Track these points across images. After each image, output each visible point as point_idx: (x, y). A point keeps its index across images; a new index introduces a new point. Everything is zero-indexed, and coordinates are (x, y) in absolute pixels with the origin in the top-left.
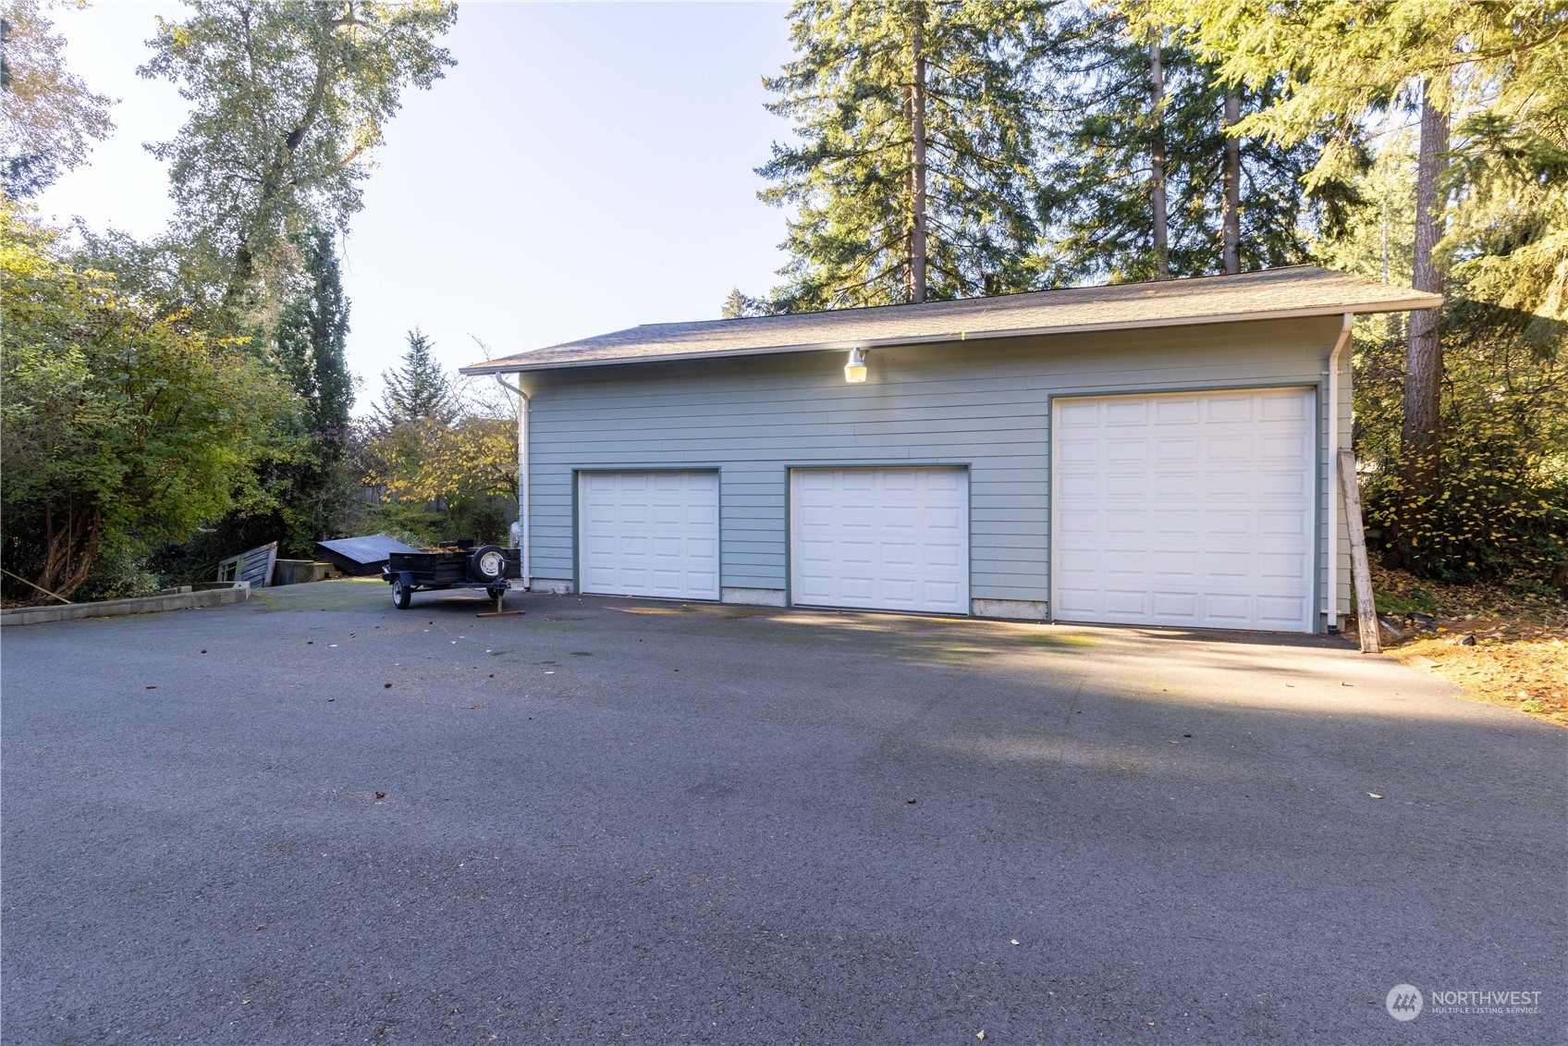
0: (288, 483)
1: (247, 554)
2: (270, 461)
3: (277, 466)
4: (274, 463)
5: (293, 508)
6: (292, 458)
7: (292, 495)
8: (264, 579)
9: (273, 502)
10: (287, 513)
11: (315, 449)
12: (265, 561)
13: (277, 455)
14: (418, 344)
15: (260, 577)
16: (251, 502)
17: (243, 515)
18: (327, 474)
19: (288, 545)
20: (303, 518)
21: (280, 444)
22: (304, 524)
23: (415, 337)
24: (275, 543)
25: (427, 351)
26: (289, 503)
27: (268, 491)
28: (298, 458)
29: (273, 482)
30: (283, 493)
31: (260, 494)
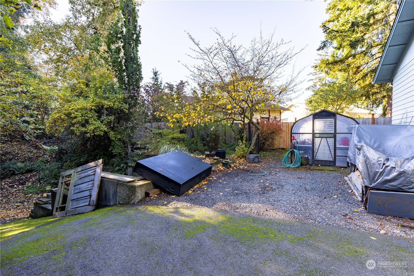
0: (112, 118)
1: (79, 169)
2: (103, 106)
3: (107, 109)
4: (105, 107)
5: (114, 131)
6: (114, 105)
7: (114, 124)
8: (90, 196)
9: (104, 128)
10: (112, 134)
11: (125, 101)
12: (92, 177)
13: (106, 103)
14: (155, 74)
15: (87, 193)
16: (92, 127)
17: (88, 135)
18: (131, 113)
19: (112, 150)
20: (119, 137)
21: (108, 98)
22: (120, 140)
23: (155, 71)
24: (101, 161)
25: (158, 76)
26: (113, 129)
27: (102, 122)
28: (117, 105)
29: (104, 117)
30: (109, 123)
31: (98, 123)
